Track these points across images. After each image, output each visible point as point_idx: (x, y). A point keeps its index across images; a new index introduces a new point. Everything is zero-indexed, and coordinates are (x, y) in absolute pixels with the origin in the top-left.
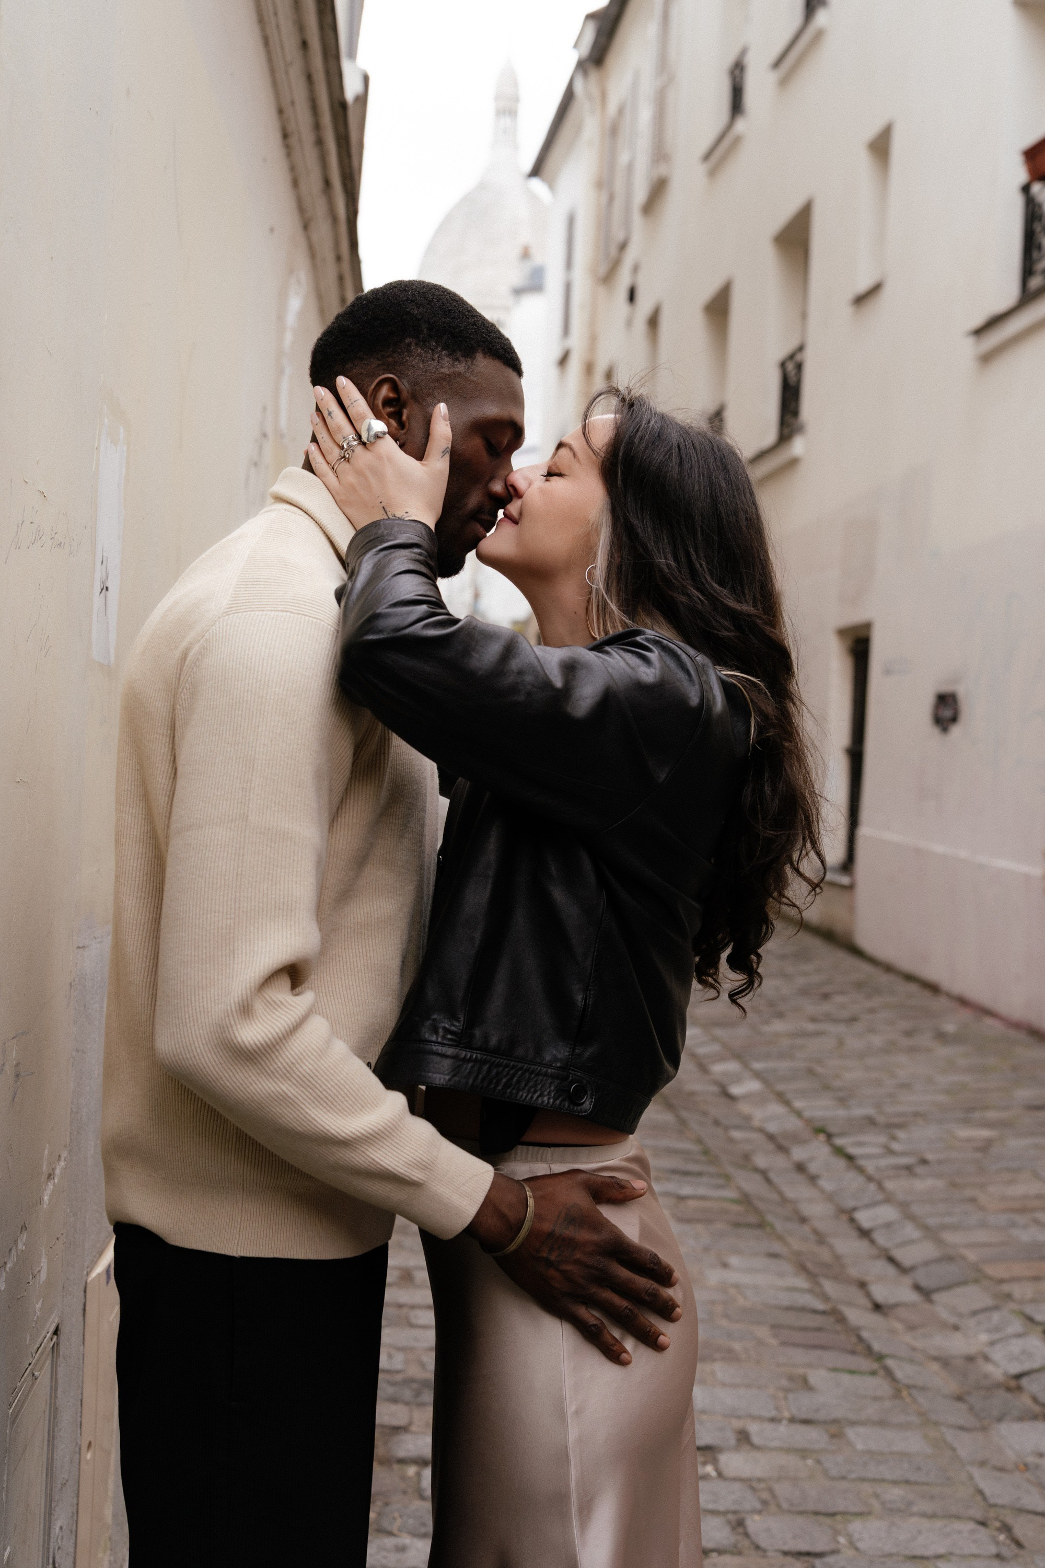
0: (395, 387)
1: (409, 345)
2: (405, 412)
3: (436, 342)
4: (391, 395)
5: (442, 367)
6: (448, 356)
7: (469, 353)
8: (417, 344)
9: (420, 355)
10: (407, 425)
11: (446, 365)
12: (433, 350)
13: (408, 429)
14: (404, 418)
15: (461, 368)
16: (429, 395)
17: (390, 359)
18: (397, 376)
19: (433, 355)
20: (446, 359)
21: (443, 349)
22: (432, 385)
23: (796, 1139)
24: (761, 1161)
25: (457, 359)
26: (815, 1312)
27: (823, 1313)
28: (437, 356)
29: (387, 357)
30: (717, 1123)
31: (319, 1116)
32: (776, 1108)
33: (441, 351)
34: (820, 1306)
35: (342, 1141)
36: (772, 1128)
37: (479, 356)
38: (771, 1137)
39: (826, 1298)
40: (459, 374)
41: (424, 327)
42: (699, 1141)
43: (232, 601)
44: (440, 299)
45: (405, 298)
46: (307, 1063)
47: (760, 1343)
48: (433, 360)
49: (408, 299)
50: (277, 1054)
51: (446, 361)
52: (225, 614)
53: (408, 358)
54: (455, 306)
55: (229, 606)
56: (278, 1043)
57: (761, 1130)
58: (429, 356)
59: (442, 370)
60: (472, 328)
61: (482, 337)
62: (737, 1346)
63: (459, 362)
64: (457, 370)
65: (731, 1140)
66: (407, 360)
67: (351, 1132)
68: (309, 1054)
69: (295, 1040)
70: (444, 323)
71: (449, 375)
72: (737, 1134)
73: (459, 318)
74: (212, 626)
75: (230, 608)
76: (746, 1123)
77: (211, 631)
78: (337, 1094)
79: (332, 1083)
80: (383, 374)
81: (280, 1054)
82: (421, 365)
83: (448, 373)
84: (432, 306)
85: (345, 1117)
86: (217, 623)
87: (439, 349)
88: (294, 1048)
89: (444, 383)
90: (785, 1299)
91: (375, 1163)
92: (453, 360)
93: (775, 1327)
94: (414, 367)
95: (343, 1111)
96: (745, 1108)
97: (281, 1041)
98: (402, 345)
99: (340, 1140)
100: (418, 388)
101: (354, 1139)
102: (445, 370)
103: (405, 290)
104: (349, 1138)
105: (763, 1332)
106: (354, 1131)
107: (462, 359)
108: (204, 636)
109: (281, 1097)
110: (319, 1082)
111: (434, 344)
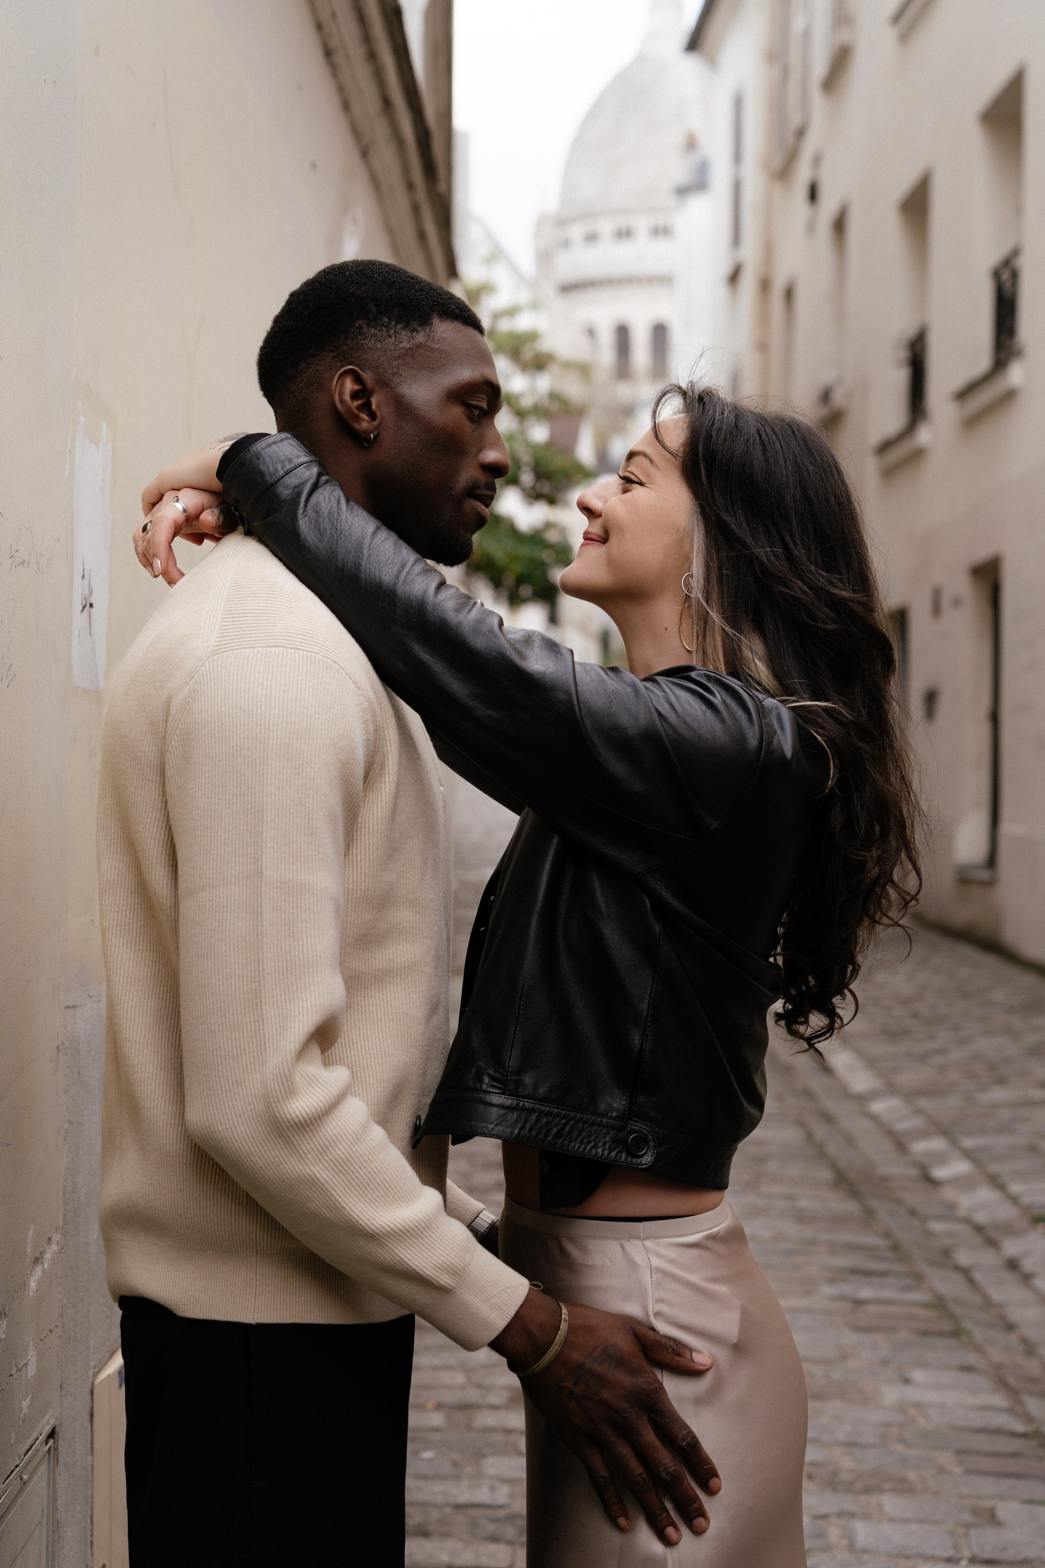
0: (358, 379)
1: (361, 327)
2: (374, 401)
3: (388, 317)
4: (356, 387)
5: (401, 342)
6: (404, 328)
7: (425, 321)
8: (368, 325)
9: (375, 336)
10: (378, 414)
11: (405, 340)
12: (386, 327)
13: (381, 419)
14: (374, 407)
15: (420, 337)
16: (394, 374)
17: (345, 347)
18: (356, 365)
19: (388, 331)
20: (403, 333)
21: (397, 323)
22: (395, 363)
23: (1009, 1230)
24: (963, 1258)
25: (413, 330)
26: (1013, 1434)
27: (1024, 1435)
28: (392, 332)
29: (341, 346)
30: (913, 1213)
31: (350, 1204)
32: (986, 1194)
33: (396, 326)
34: (1019, 1427)
35: (371, 1234)
36: (981, 1217)
37: (436, 321)
38: (979, 1229)
39: (1028, 1418)
40: (420, 346)
41: (371, 306)
42: (887, 1235)
43: (220, 637)
44: (380, 273)
45: (343, 281)
46: (341, 1147)
47: (942, 1470)
48: (390, 337)
49: (347, 282)
50: (311, 1134)
51: (404, 334)
52: (214, 653)
53: (363, 342)
54: (398, 277)
55: (218, 644)
56: (312, 1123)
57: (968, 1221)
58: (385, 334)
59: (402, 345)
60: (421, 295)
61: (434, 301)
62: (912, 1475)
63: (417, 332)
64: (417, 341)
65: (929, 1234)
66: (363, 345)
67: (381, 1225)
68: (344, 1137)
69: (330, 1122)
70: (391, 296)
71: (410, 349)
72: (936, 1226)
73: (405, 287)
74: (201, 666)
75: (218, 646)
76: (949, 1211)
77: (200, 672)
78: (370, 1183)
79: (365, 1171)
80: (342, 366)
81: (313, 1134)
82: (379, 345)
83: (408, 346)
84: (374, 282)
85: (376, 1208)
86: (207, 663)
87: (393, 323)
88: (328, 1130)
89: (407, 358)
90: (977, 1419)
91: (403, 1262)
92: (411, 332)
93: (961, 1452)
94: (372, 349)
95: (374, 1201)
96: (948, 1194)
97: (316, 1120)
98: (353, 329)
99: (368, 1232)
100: (381, 371)
101: (383, 1233)
102: (405, 345)
103: (340, 273)
104: (377, 1231)
105: (946, 1458)
106: (384, 1225)
107: (420, 328)
108: (193, 677)
109: (312, 1181)
110: (352, 1168)
111: (386, 320)
